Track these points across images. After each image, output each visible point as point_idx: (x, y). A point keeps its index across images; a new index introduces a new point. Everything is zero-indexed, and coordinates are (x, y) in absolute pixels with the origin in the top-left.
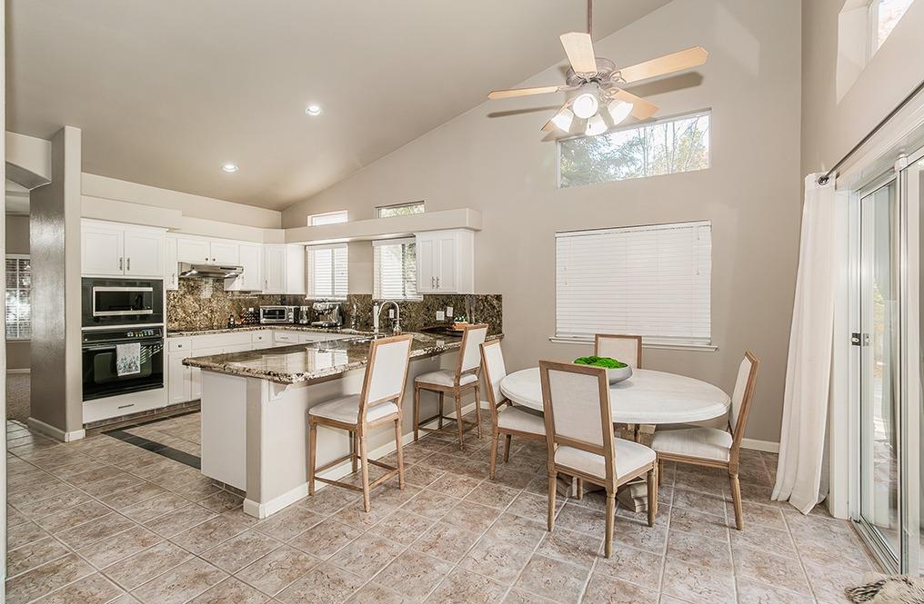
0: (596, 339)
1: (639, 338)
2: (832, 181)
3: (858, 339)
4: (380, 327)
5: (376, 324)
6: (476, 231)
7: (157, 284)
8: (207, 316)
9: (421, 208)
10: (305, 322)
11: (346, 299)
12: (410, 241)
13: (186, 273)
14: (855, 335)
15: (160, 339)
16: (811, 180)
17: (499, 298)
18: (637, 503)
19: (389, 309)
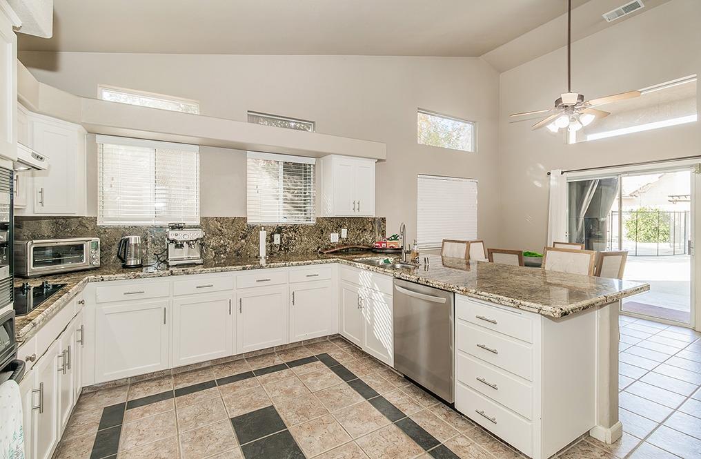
5: (263, 253)
11: (196, 223)
17: (383, 220)
19: (273, 234)
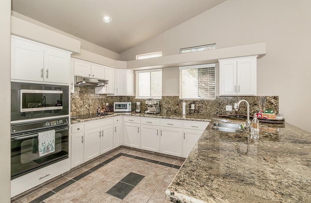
4: (186, 115)
5: (184, 112)
7: (65, 89)
8: (87, 108)
10: (139, 111)
11: (161, 98)
13: (78, 83)
15: (67, 126)
17: (275, 98)
19: (191, 104)
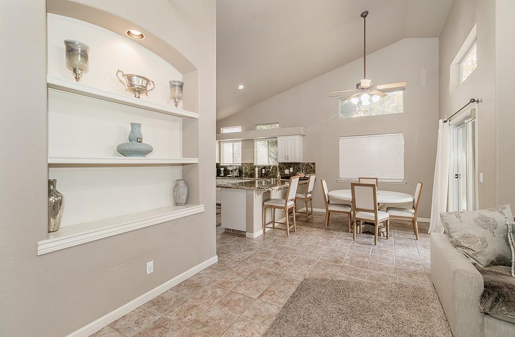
0: (359, 180)
1: (377, 178)
2: (448, 123)
3: (457, 176)
4: (259, 177)
5: (257, 176)
6: (303, 136)
9: (278, 125)
10: (223, 175)
11: (240, 165)
12: (275, 139)
14: (456, 175)
16: (441, 121)
17: (314, 164)
18: (381, 233)
19: (262, 169)
